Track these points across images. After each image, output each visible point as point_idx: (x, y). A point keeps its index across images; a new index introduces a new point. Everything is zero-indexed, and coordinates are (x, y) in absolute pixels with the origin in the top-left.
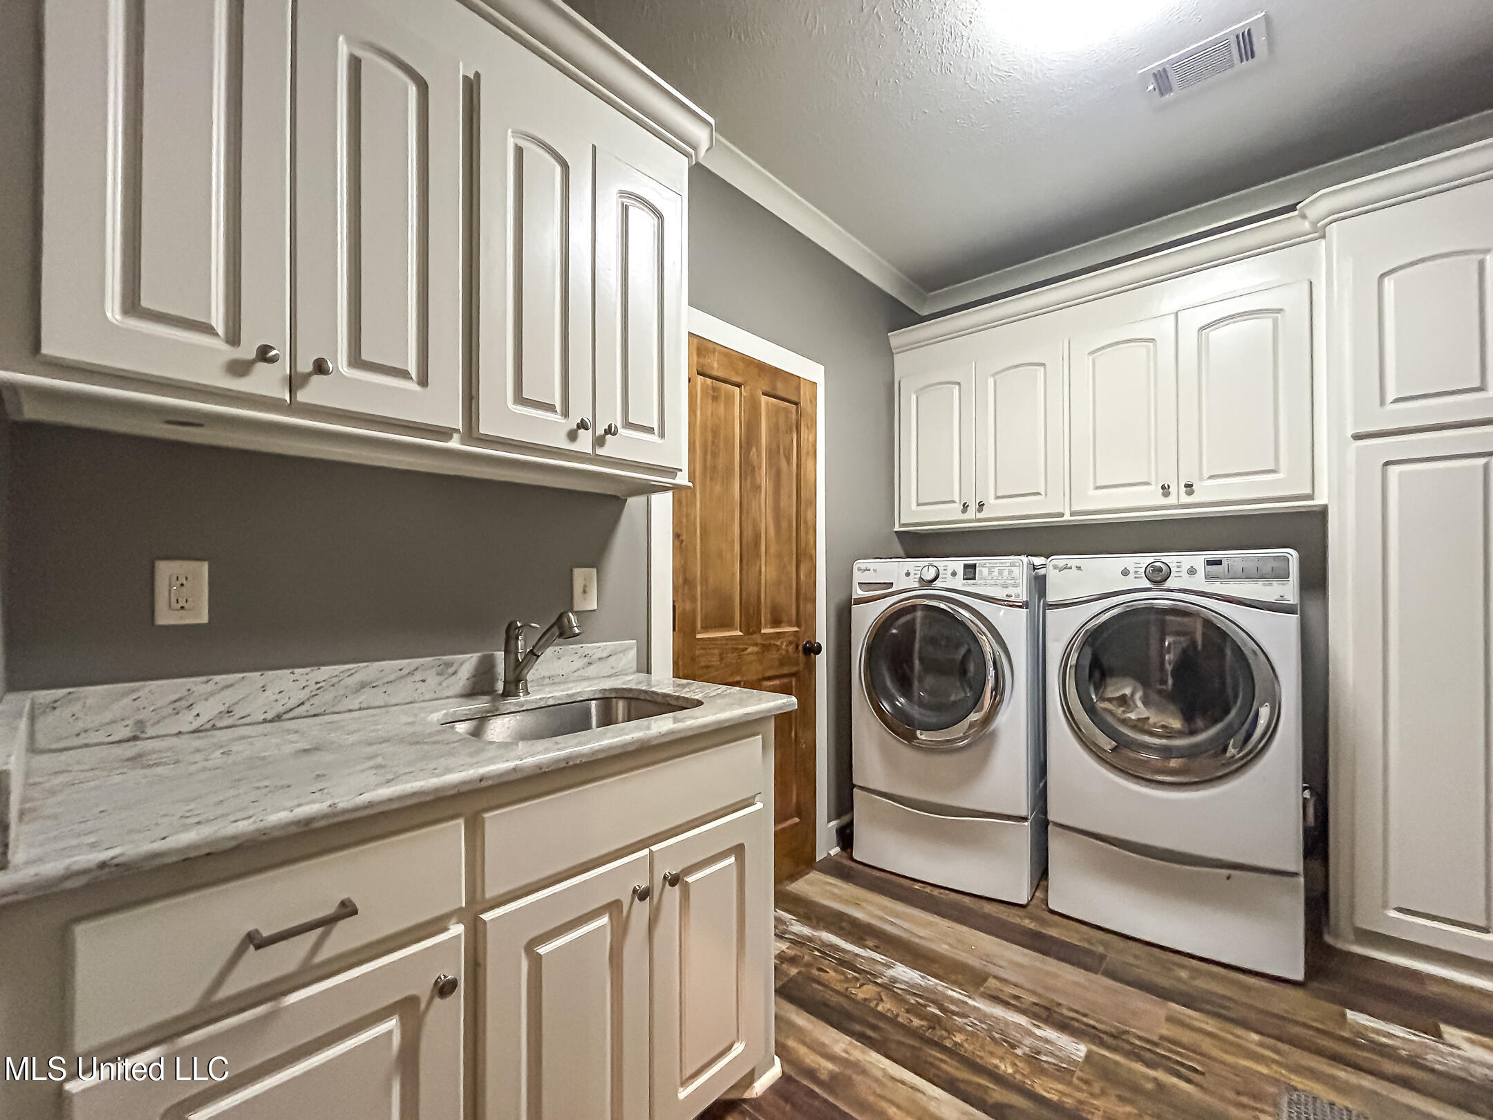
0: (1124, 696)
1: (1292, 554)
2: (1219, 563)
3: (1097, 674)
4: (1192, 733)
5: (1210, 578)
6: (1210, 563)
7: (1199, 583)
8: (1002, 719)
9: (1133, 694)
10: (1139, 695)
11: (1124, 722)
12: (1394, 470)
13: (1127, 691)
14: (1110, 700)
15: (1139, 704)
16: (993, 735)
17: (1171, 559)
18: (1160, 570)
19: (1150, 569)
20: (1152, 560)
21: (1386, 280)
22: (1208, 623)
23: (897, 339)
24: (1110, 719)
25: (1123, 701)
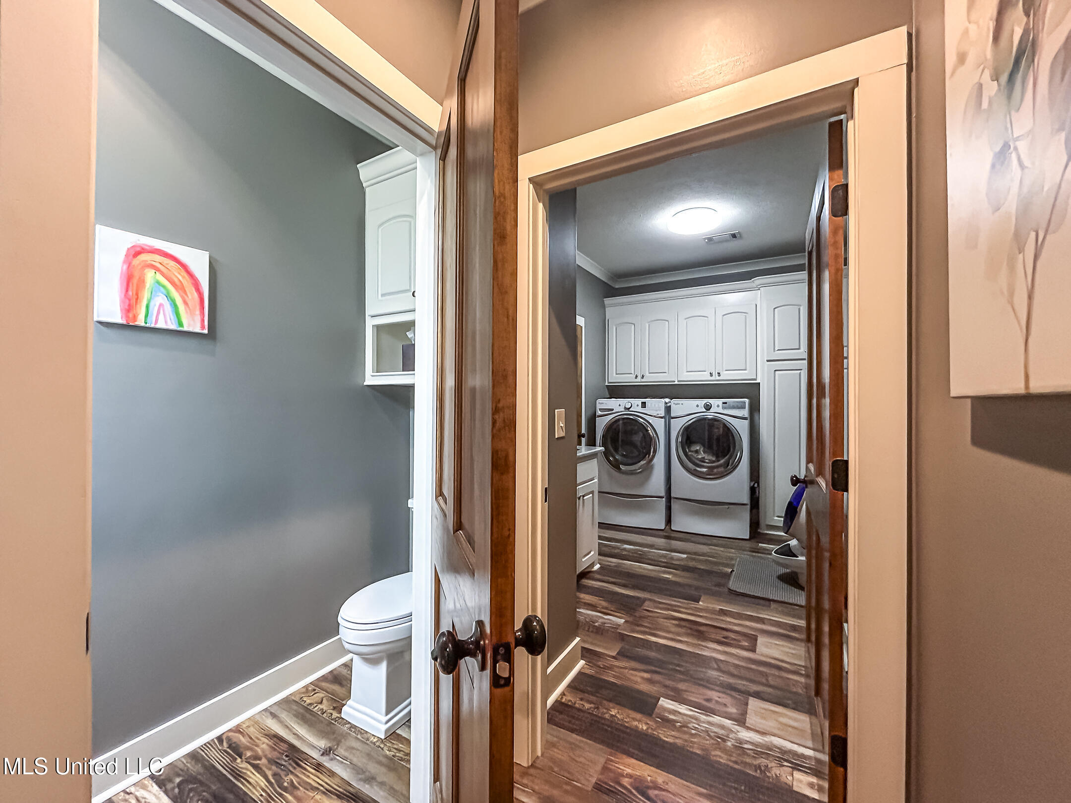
0: (697, 450)
1: (747, 400)
2: (726, 403)
3: (688, 442)
4: (718, 461)
5: (724, 408)
6: (723, 403)
7: (720, 410)
8: (655, 460)
9: (700, 449)
10: (702, 449)
11: (698, 459)
12: (777, 372)
13: (698, 448)
14: (692, 451)
15: (702, 453)
16: (652, 465)
17: (711, 401)
18: (708, 405)
19: (705, 405)
20: (706, 402)
21: (776, 310)
22: (725, 425)
23: (607, 301)
24: (694, 459)
25: (697, 452)
